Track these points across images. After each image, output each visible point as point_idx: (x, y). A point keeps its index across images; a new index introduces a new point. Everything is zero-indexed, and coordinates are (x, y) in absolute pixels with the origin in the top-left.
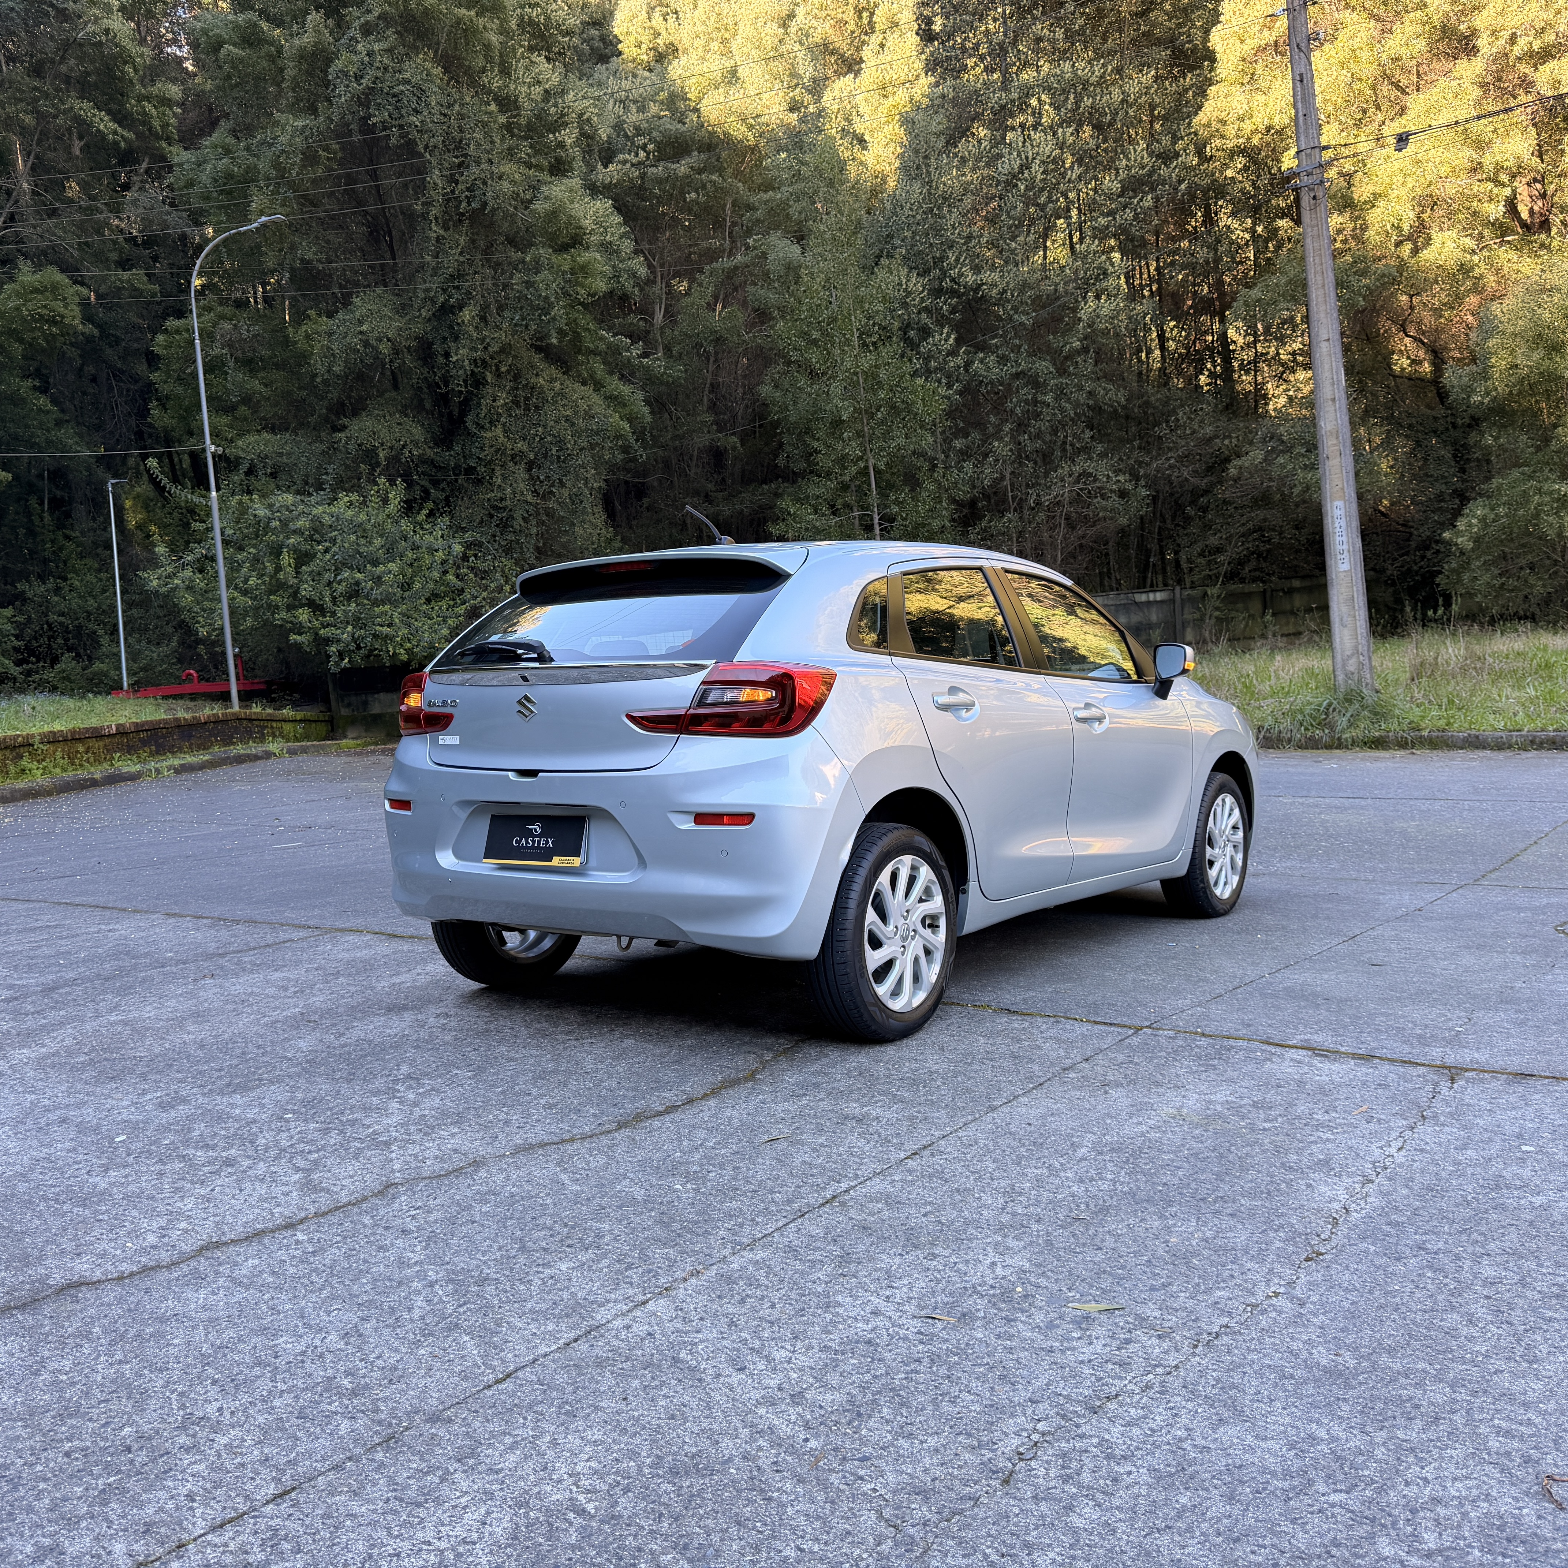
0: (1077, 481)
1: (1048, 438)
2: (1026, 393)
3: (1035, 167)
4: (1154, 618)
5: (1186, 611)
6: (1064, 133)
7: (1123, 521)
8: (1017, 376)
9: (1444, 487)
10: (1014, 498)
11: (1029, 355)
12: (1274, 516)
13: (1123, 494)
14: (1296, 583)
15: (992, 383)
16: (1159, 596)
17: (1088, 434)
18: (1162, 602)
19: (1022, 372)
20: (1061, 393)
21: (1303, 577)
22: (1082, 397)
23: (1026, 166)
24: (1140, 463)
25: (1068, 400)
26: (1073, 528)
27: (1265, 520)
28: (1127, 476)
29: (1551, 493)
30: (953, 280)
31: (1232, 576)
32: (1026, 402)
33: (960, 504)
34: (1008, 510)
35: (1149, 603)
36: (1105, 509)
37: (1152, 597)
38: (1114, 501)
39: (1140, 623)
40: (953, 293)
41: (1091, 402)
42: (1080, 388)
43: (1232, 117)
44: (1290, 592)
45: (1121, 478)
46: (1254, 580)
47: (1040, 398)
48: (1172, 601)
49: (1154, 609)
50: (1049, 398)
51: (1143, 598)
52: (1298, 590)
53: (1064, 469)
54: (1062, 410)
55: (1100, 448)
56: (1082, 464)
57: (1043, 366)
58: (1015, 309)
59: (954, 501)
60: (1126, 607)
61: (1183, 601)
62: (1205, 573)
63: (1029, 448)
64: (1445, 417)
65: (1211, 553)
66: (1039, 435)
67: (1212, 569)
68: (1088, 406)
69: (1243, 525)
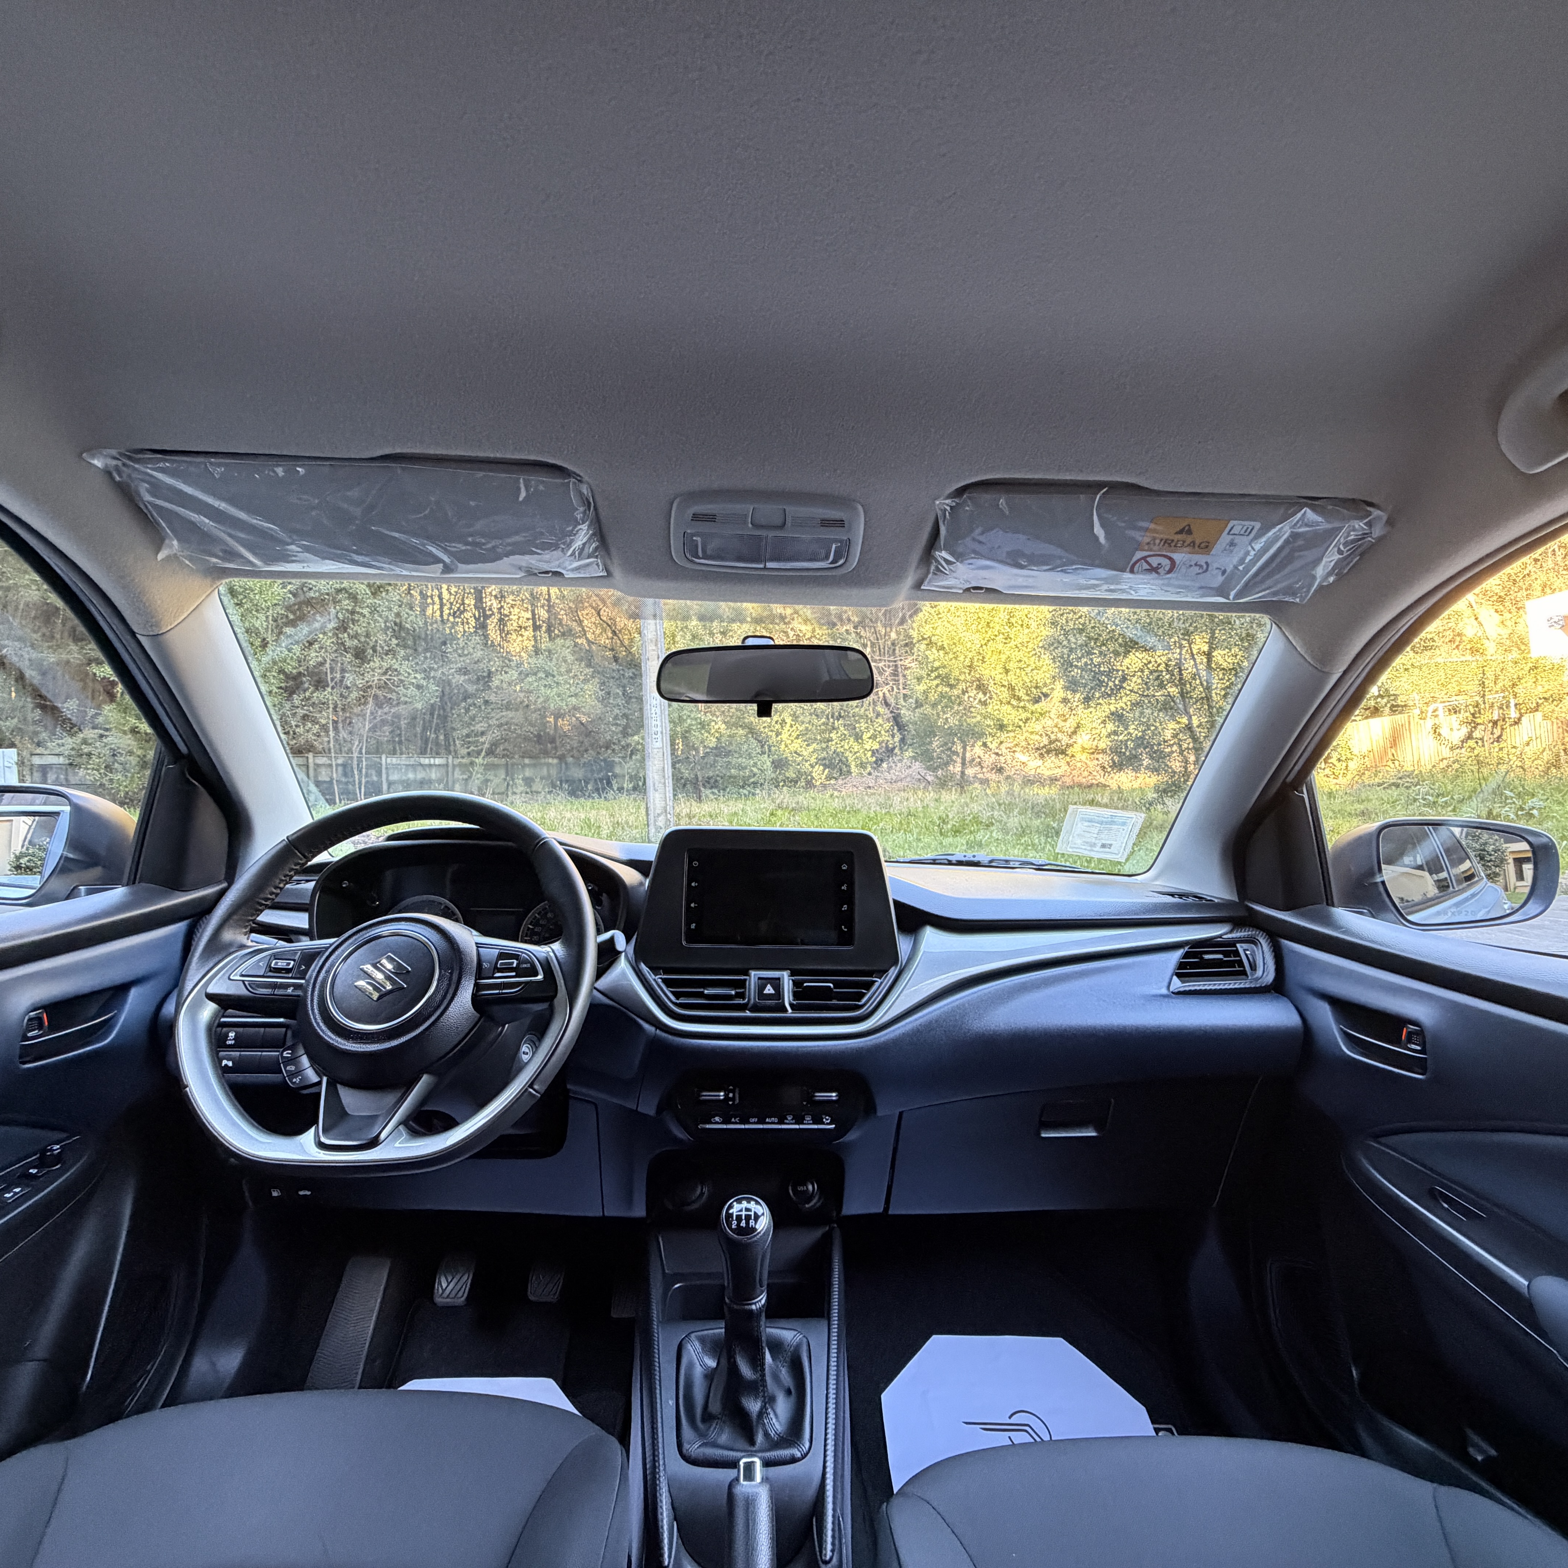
0: (385, 673)
1: (363, 639)
2: (347, 604)
4: (433, 776)
5: (456, 773)
7: (419, 706)
9: (618, 711)
10: (332, 679)
12: (517, 716)
14: (527, 761)
16: (438, 761)
17: (394, 641)
18: (439, 765)
19: (344, 589)
20: (374, 610)
21: (530, 757)
22: (392, 617)
24: (431, 669)
25: (380, 616)
26: (381, 707)
27: (512, 718)
28: (423, 675)
29: (696, 719)
31: (490, 752)
33: (288, 677)
34: (328, 686)
35: (430, 765)
37: (432, 761)
38: (412, 691)
39: (423, 779)
41: (398, 621)
42: (390, 609)
44: (524, 766)
45: (418, 676)
46: (504, 756)
48: (446, 764)
49: (433, 770)
50: (365, 611)
51: (426, 761)
52: (528, 765)
53: (376, 663)
54: (375, 621)
55: (402, 653)
56: (389, 661)
59: (281, 671)
60: (413, 767)
61: (454, 766)
62: (472, 748)
63: (348, 644)
64: (619, 671)
65: (476, 736)
66: (356, 636)
67: (477, 746)
68: (396, 624)
69: (497, 720)
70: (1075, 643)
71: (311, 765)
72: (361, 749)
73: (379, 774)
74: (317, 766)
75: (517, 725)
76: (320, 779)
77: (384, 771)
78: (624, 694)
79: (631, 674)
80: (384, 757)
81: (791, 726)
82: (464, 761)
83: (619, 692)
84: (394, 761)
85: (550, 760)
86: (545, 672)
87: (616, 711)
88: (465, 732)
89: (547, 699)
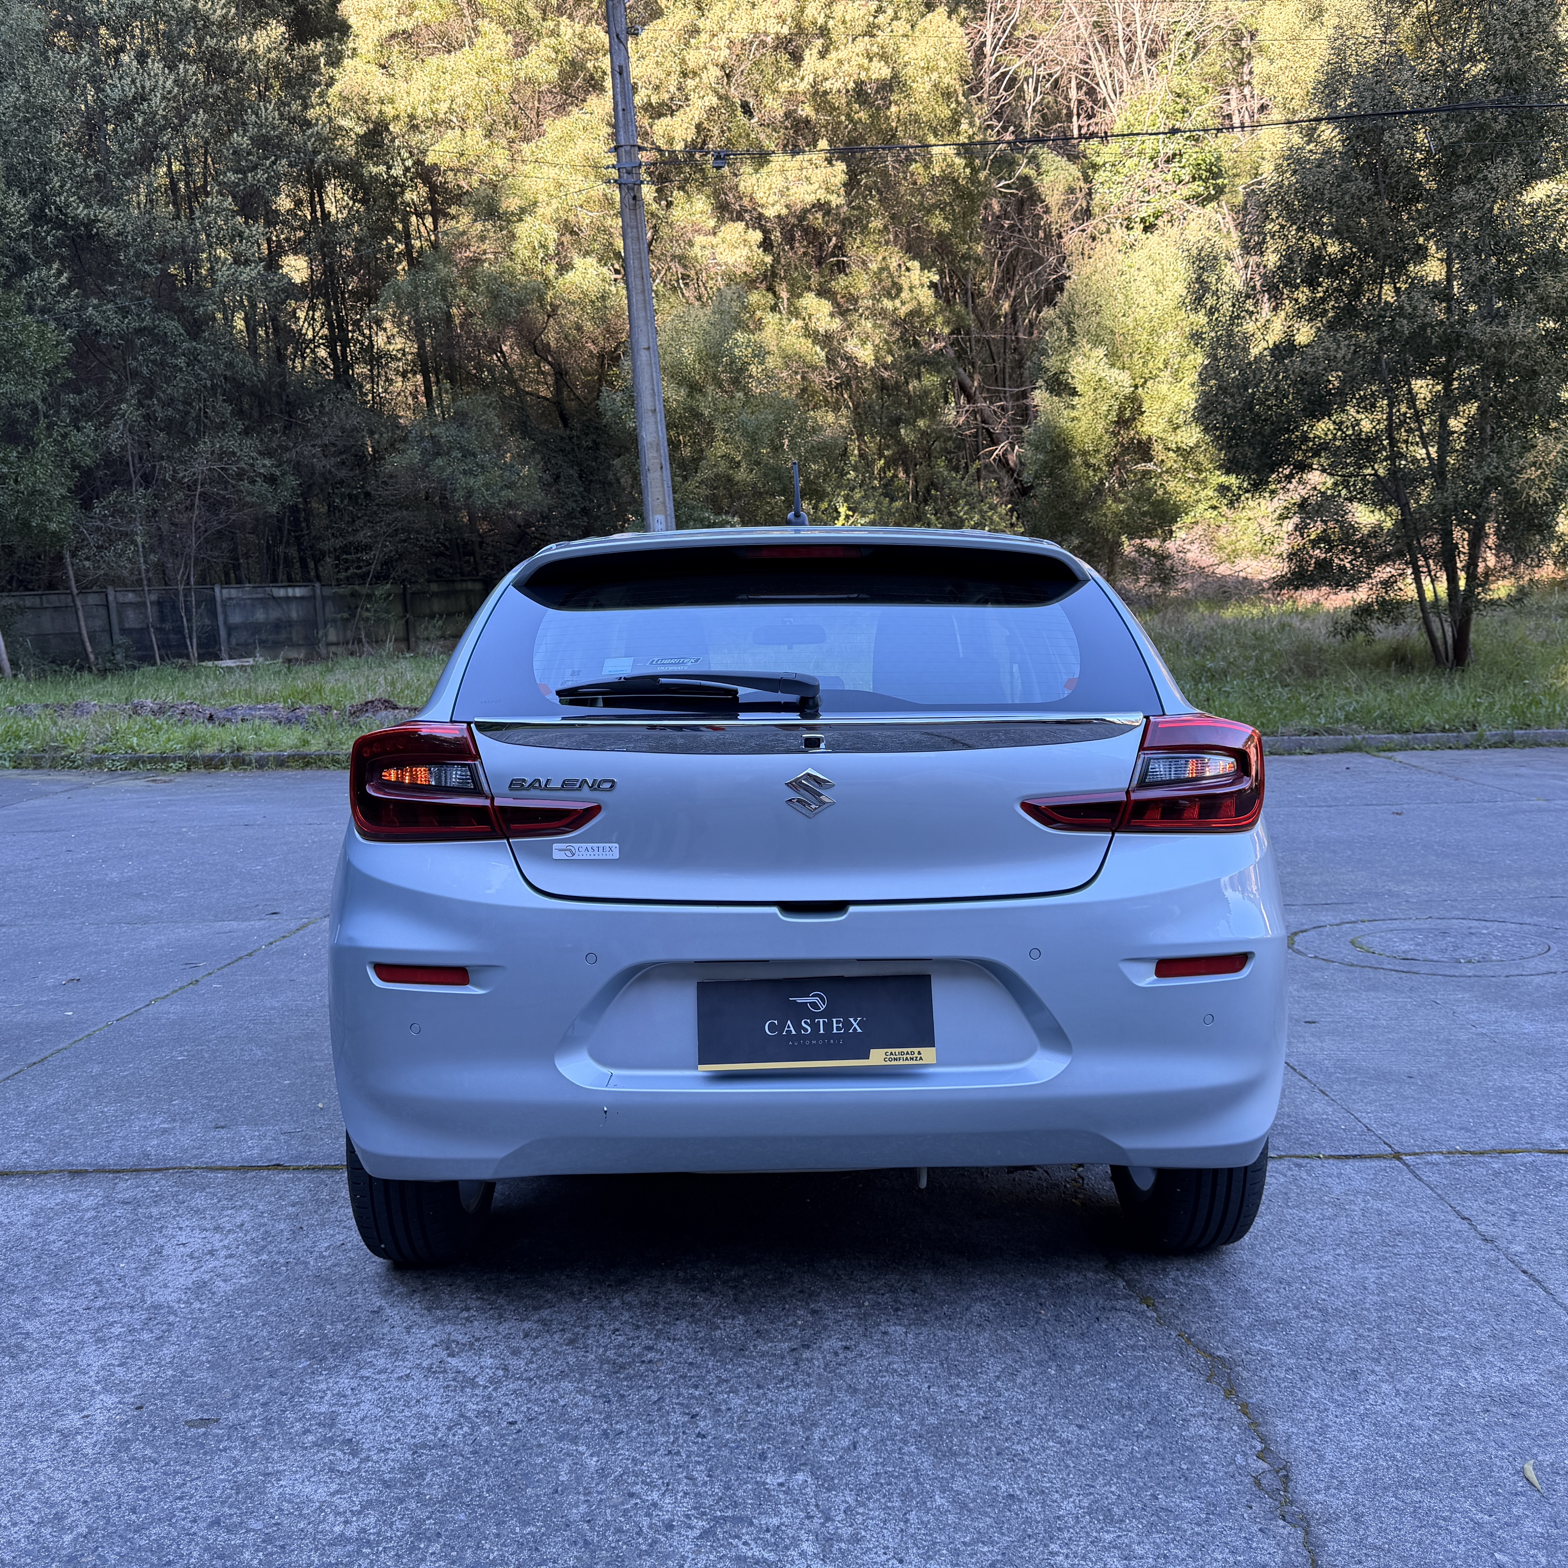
0: (219, 460)
1: (181, 406)
2: (153, 352)
3: (156, 100)
4: (294, 615)
5: (327, 610)
6: (186, 71)
7: (273, 509)
8: (139, 331)
10: (136, 471)
11: (156, 309)
13: (271, 480)
14: (434, 587)
15: (112, 335)
16: (298, 592)
17: (227, 408)
18: (302, 598)
19: (147, 328)
20: (193, 359)
23: (142, 97)
24: (284, 448)
25: (203, 368)
28: (273, 461)
30: (59, 209)
31: (381, 576)
32: (154, 362)
35: (288, 599)
36: (250, 494)
37: (290, 592)
38: (261, 487)
39: (279, 619)
40: (60, 224)
41: (228, 373)
42: (218, 357)
43: (373, 97)
44: (429, 596)
45: (267, 462)
46: (401, 581)
47: (169, 360)
48: (313, 597)
49: (293, 606)
50: (181, 362)
51: (281, 593)
53: (204, 446)
54: (198, 378)
55: (240, 425)
56: (226, 442)
57: (172, 326)
58: (137, 255)
60: (264, 602)
61: (324, 599)
62: (352, 571)
63: (160, 415)
64: (571, 438)
65: (357, 550)
66: (170, 402)
67: (359, 568)
68: (225, 377)
69: (389, 525)
70: (1233, 408)
71: (113, 605)
72: (189, 577)
73: (213, 614)
74: (122, 606)
75: (418, 532)
76: (127, 626)
77: (219, 609)
78: (581, 477)
79: (590, 444)
80: (217, 589)
81: (847, 517)
82: (341, 591)
83: (574, 472)
84: (234, 593)
85: (470, 586)
86: (461, 448)
87: (571, 505)
88: (339, 543)
89: (470, 493)
